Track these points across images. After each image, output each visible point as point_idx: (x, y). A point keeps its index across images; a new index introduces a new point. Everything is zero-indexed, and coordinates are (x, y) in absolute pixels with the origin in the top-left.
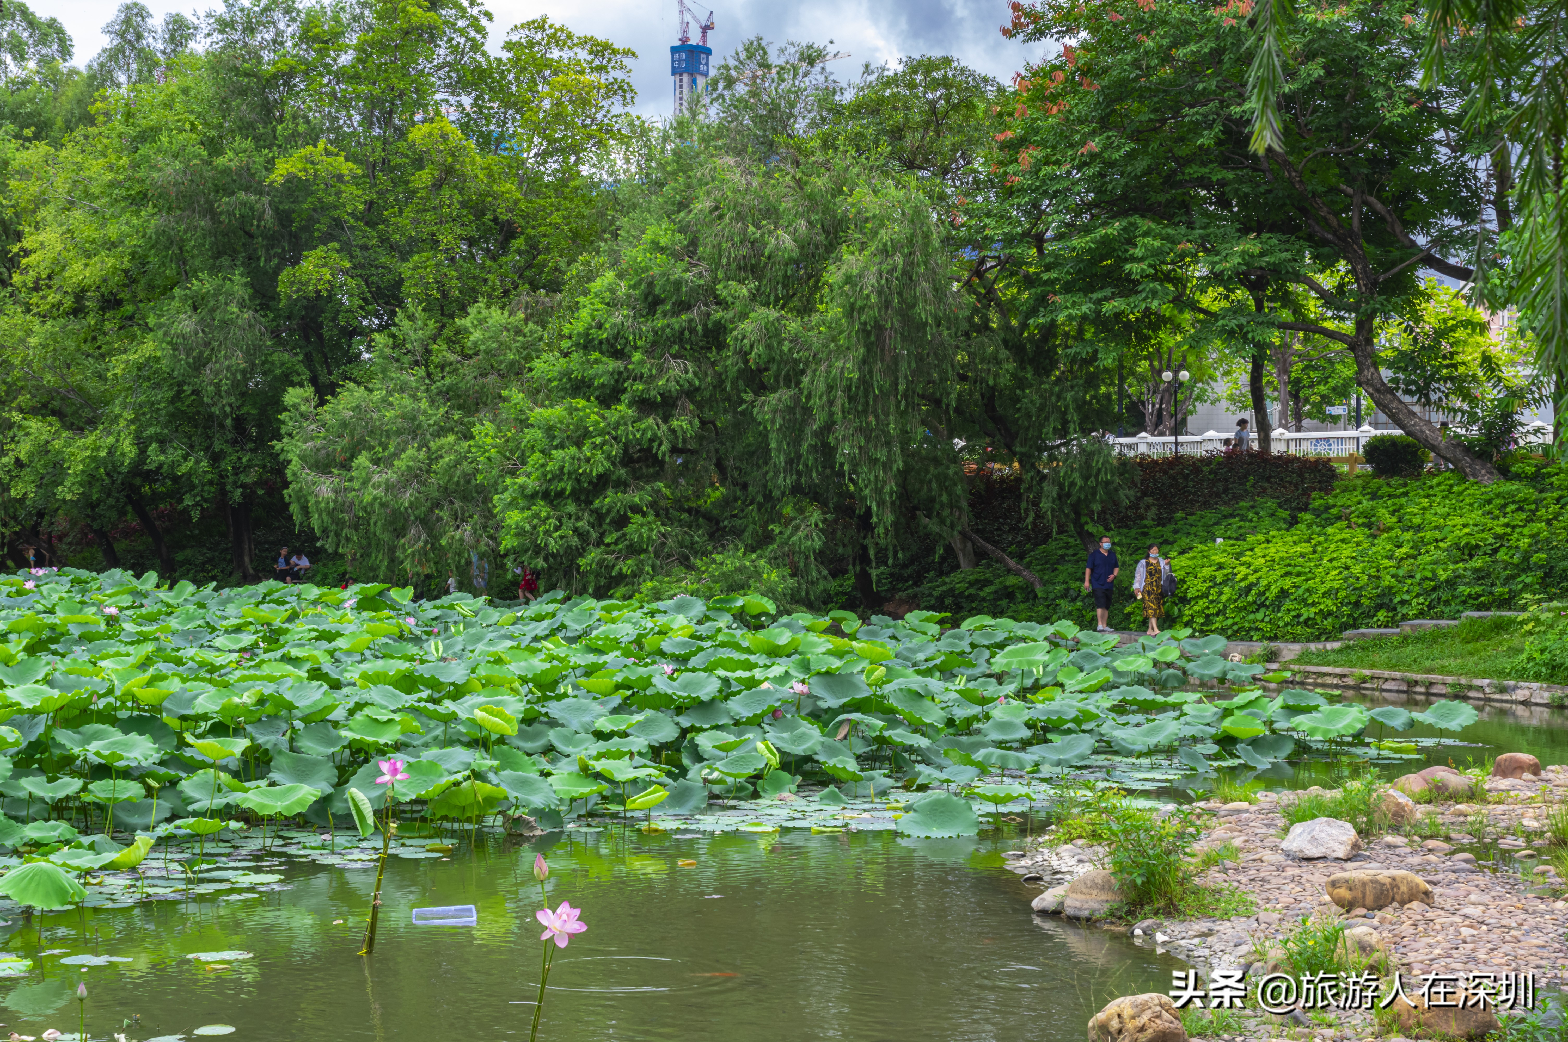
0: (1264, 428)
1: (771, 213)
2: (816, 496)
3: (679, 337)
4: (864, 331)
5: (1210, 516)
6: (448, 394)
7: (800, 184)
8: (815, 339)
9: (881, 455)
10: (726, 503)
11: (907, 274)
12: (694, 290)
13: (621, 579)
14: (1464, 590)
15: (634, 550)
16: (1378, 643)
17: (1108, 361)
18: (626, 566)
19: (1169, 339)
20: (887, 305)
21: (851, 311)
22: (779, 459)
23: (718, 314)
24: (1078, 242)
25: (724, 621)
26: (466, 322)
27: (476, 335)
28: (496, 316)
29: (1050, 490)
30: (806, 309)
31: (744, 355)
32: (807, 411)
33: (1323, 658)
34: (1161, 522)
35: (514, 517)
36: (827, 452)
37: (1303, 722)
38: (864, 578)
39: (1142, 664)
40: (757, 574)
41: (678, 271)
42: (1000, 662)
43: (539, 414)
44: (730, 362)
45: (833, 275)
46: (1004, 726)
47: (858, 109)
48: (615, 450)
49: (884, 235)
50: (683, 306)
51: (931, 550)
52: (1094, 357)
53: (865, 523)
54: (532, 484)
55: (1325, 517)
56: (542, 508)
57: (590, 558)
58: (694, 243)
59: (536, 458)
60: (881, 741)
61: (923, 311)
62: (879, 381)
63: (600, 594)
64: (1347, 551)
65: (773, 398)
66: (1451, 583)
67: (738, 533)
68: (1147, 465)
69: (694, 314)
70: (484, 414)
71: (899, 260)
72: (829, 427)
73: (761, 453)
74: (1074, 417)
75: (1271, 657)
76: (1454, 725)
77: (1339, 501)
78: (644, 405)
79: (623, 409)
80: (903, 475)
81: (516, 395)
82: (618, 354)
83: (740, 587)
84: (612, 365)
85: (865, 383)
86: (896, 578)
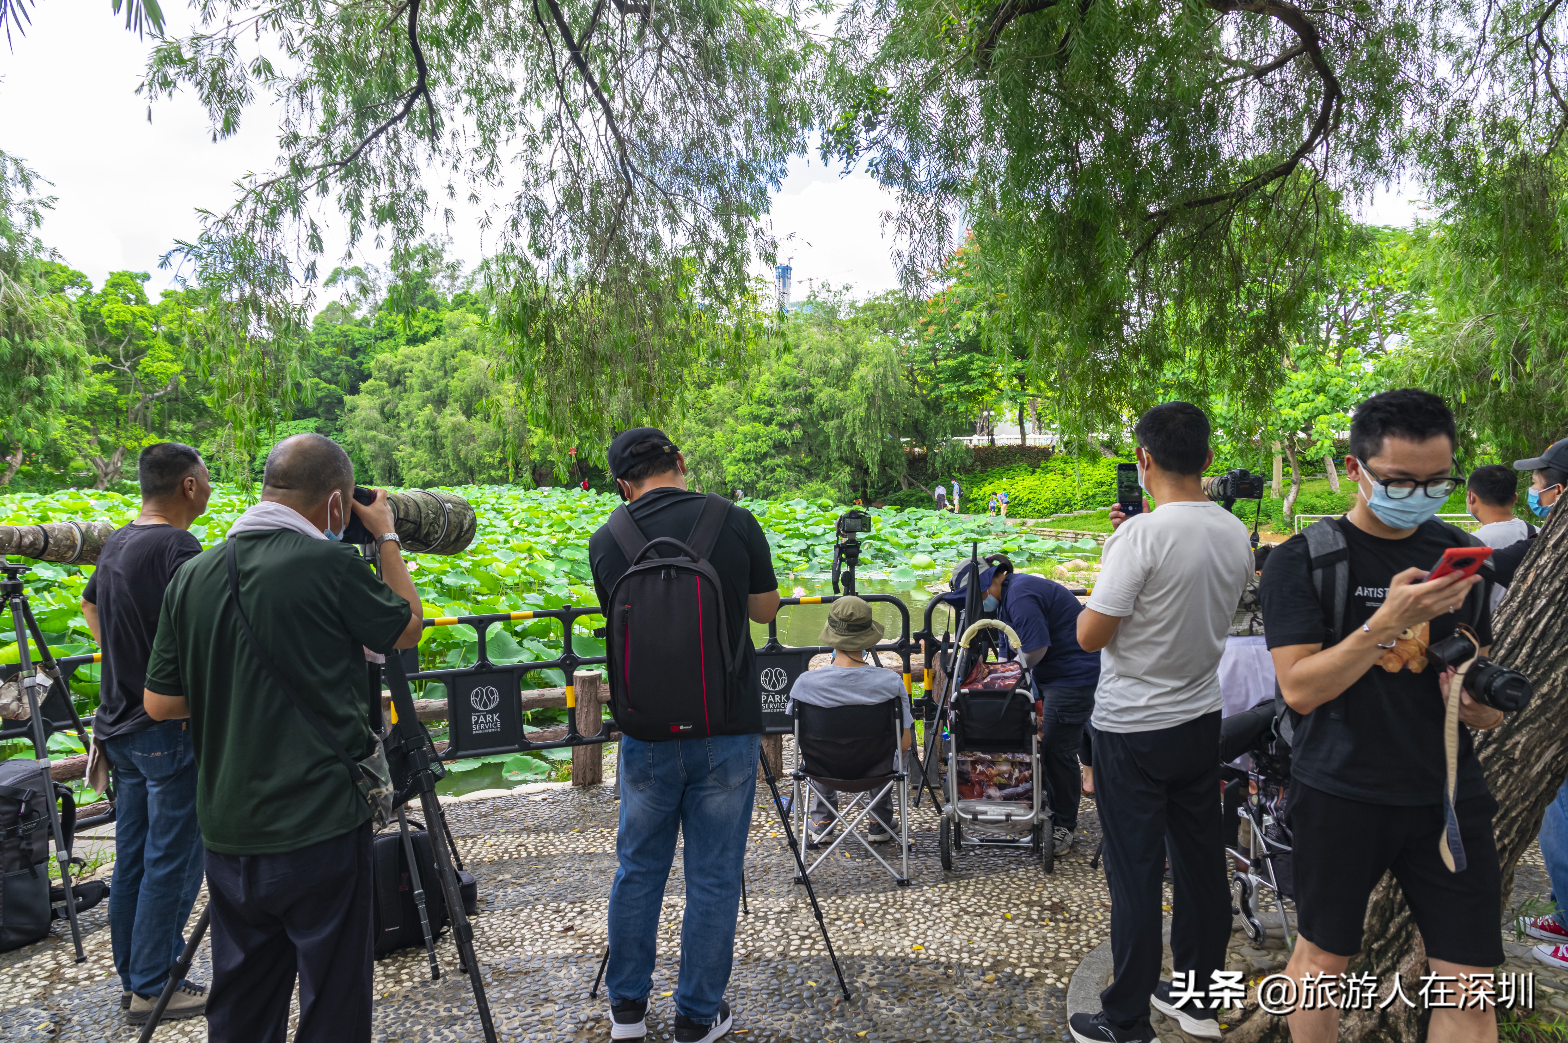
0: (1023, 434)
1: (831, 351)
2: (848, 462)
3: (795, 399)
4: (867, 397)
5: (1001, 470)
6: (702, 421)
7: (843, 339)
8: (849, 400)
9: (874, 445)
10: (812, 463)
11: (885, 375)
12: (801, 380)
13: (773, 492)
14: (1098, 499)
15: (778, 481)
16: (1065, 519)
17: (962, 409)
18: (775, 488)
19: (986, 397)
20: (876, 387)
21: (863, 389)
22: (834, 446)
23: (810, 390)
24: (951, 363)
25: (815, 508)
26: (710, 391)
27: (715, 397)
28: (723, 389)
29: (939, 459)
30: (845, 388)
31: (821, 406)
32: (845, 428)
33: (1044, 525)
34: (982, 472)
35: (732, 469)
36: (852, 444)
37: (1032, 546)
38: (865, 492)
39: (973, 526)
40: (825, 491)
41: (795, 373)
42: (920, 524)
43: (740, 429)
44: (815, 409)
45: (856, 376)
46: (924, 546)
47: (865, 309)
48: (771, 443)
49: (875, 360)
50: (797, 387)
51: (892, 482)
52: (956, 408)
53: (866, 472)
54: (738, 456)
55: (1046, 470)
56: (742, 465)
57: (761, 485)
58: (801, 361)
59: (740, 446)
60: (880, 550)
61: (891, 390)
62: (873, 416)
63: (765, 497)
64: (1054, 484)
65: (831, 423)
66: (1094, 496)
67: (817, 475)
68: (977, 449)
69: (801, 390)
70: (717, 428)
71: (881, 370)
72: (854, 434)
73: (826, 443)
74: (949, 431)
75: (1024, 524)
76: (1088, 547)
77: (1052, 464)
78: (782, 425)
79: (773, 427)
80: (881, 454)
81: (730, 420)
82: (771, 405)
83: (819, 496)
84: (769, 409)
85: (868, 417)
86: (877, 493)
